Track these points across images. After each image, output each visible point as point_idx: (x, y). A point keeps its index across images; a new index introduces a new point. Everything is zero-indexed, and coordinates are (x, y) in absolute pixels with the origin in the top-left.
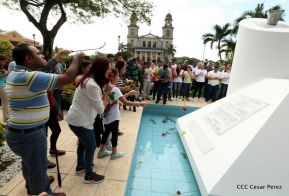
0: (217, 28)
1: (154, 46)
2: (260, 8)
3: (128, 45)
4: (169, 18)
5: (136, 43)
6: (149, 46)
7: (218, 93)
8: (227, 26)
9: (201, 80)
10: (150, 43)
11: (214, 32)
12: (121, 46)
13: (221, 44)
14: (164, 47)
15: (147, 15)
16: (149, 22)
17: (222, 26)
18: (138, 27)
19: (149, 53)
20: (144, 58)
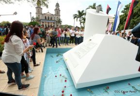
0: (79, 12)
1: (51, 19)
2: (94, 5)
3: (37, 18)
4: (57, 5)
5: (41, 17)
6: (49, 19)
7: (80, 41)
8: (83, 11)
9: (73, 35)
10: (49, 17)
11: (78, 14)
12: (33, 18)
13: (81, 19)
14: (56, 19)
15: (46, 3)
16: (47, 6)
17: (81, 11)
18: (42, 9)
19: (48, 23)
20: (46, 25)
